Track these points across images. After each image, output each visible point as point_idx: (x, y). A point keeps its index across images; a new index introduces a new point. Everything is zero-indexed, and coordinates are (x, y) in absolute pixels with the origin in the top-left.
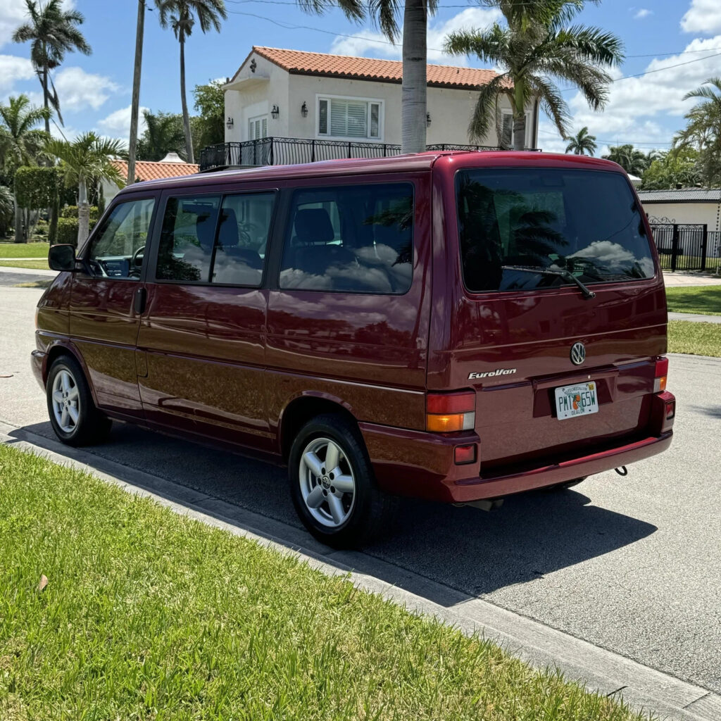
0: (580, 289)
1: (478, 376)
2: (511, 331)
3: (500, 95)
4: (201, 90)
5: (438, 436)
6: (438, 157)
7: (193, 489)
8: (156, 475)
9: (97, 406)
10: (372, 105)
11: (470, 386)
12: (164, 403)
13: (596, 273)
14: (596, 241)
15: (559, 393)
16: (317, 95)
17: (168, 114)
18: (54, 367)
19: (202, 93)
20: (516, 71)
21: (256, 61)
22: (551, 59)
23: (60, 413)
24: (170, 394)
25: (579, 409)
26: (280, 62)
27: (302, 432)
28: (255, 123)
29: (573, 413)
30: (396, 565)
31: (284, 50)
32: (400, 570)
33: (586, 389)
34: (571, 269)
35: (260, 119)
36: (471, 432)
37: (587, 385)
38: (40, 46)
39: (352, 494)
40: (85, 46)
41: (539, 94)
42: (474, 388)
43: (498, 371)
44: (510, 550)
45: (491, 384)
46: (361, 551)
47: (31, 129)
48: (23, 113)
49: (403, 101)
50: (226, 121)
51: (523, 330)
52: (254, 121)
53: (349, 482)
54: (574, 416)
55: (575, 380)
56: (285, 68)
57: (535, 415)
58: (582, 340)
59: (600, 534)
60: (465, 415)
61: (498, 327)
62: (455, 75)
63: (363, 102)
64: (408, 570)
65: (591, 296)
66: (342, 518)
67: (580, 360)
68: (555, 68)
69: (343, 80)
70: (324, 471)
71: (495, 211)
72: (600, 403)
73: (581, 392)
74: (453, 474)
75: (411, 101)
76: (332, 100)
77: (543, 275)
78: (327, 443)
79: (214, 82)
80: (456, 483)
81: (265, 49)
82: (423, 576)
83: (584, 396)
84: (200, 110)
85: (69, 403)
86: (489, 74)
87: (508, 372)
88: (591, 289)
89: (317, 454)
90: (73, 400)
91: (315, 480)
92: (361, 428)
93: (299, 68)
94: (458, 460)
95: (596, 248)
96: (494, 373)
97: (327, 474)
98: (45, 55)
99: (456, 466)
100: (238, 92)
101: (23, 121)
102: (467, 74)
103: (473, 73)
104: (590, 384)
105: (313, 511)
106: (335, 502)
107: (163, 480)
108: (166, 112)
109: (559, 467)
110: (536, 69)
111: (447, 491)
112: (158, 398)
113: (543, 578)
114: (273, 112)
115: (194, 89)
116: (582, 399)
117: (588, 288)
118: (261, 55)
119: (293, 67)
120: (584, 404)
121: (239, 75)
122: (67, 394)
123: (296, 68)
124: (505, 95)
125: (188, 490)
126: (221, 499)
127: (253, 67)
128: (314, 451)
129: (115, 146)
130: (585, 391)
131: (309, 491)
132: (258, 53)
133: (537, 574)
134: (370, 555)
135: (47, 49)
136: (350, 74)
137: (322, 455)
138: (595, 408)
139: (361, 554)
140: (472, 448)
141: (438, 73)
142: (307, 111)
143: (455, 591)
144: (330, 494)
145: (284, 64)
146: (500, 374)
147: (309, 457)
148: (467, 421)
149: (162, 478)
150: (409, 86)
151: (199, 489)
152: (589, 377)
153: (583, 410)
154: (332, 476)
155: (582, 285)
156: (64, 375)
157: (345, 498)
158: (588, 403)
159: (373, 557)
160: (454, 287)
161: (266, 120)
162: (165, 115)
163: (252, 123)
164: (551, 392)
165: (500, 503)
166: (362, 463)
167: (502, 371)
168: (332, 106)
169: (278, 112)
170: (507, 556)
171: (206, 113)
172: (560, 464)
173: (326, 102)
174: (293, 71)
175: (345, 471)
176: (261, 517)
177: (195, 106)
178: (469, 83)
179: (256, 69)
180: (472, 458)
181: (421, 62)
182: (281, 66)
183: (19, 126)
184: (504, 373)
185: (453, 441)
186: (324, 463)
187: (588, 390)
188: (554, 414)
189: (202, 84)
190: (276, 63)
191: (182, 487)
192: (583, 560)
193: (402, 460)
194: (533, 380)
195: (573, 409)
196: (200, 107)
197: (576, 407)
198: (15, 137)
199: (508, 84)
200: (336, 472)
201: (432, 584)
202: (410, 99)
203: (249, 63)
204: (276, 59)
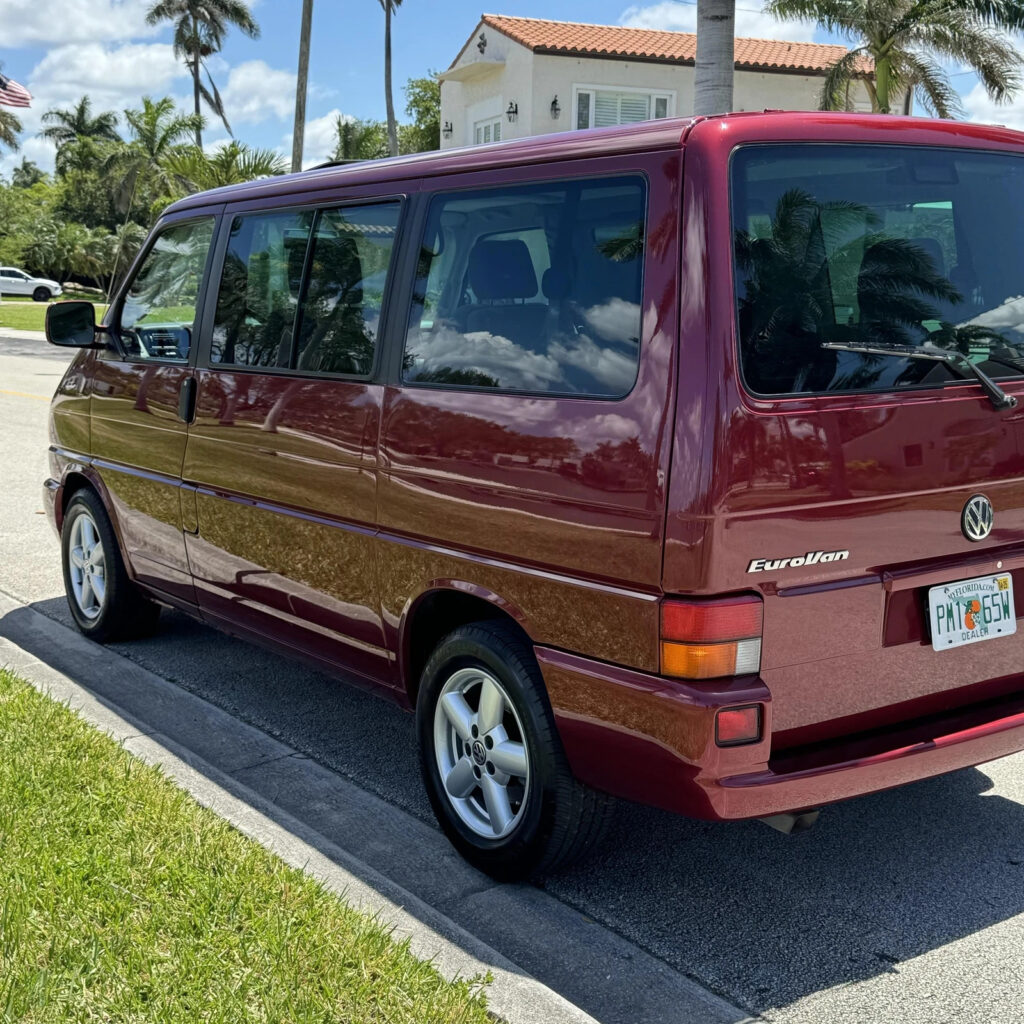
0: (984, 389)
1: (768, 567)
2: (848, 465)
3: (853, 82)
4: (418, 87)
5: (685, 688)
6: (699, 121)
7: (269, 733)
8: (216, 704)
9: (131, 577)
10: (657, 100)
11: (754, 586)
12: (246, 580)
13: (1010, 355)
14: (1015, 297)
15: (937, 598)
16: (575, 86)
17: (369, 122)
18: (71, 507)
19: (417, 90)
20: (879, 44)
21: (486, 37)
22: (931, 27)
23: (81, 584)
24: (259, 564)
25: (978, 627)
26: (521, 36)
27: (438, 654)
28: (483, 130)
29: (965, 636)
30: (605, 925)
31: (528, 19)
32: (612, 937)
33: (992, 588)
34: (963, 348)
35: (491, 124)
36: (753, 679)
37: (995, 580)
38: (188, 25)
39: (525, 779)
40: (251, 26)
41: (914, 80)
42: (757, 589)
43: (810, 556)
44: (834, 897)
45: (797, 581)
46: (541, 887)
47: (175, 143)
48: (164, 122)
49: (697, 83)
50: (442, 126)
51: (870, 463)
52: (482, 126)
53: (517, 756)
54: (968, 642)
55: (970, 570)
56: (527, 46)
57: (888, 642)
58: (987, 493)
59: (1012, 863)
60: (741, 646)
61: (825, 456)
62: (784, 54)
63: (643, 95)
64: (628, 939)
65: (1006, 403)
66: (508, 823)
67: (982, 532)
68: (939, 40)
69: (613, 62)
70: (475, 731)
71: (823, 241)
72: (1019, 615)
73: (981, 593)
74: (713, 765)
75: (709, 83)
76: (597, 92)
77: (912, 359)
78: (482, 678)
79: (436, 74)
80: (718, 783)
81: (500, 19)
82: (654, 955)
83: (988, 602)
84: (415, 115)
85: (92, 568)
86: (837, 51)
87: (831, 556)
88: (1007, 390)
89: (465, 696)
90: (98, 564)
91: (461, 747)
92: (538, 656)
93: (549, 45)
94: (725, 737)
95: (1014, 308)
96: (801, 561)
97: (481, 738)
98: (196, 38)
99: (719, 750)
100: (459, 83)
101: (163, 133)
102: (802, 52)
103: (812, 50)
104: (1001, 577)
105: (457, 803)
106: (496, 792)
107: (224, 714)
108: (366, 119)
109: (934, 747)
110: (908, 41)
111: (704, 799)
112: (236, 570)
113: (897, 972)
114: (509, 112)
115: (406, 84)
116: (985, 609)
117: (1000, 387)
118: (494, 27)
119: (540, 44)
120: (988, 619)
121: (462, 58)
122: (89, 553)
123: (544, 46)
124: (862, 82)
125: (262, 735)
126: (312, 758)
127: (482, 46)
128: (461, 690)
129: (269, 163)
130: (990, 593)
131: (453, 763)
132: (489, 24)
133: (885, 961)
134: (559, 898)
135: (199, 27)
136: (624, 52)
137: (473, 699)
138: (1009, 626)
139: (541, 893)
140: (754, 712)
141: (758, 51)
142: (559, 110)
143: (716, 999)
144: (486, 775)
145: (527, 40)
146: (815, 561)
147: (450, 700)
148: (746, 658)
149: (225, 709)
150: (705, 61)
151: (281, 735)
152: (999, 564)
153: (986, 630)
154: (489, 742)
155: (988, 381)
156: (85, 522)
157: (513, 785)
158: (995, 611)
159: (564, 902)
160: (721, 383)
161: (499, 124)
162: (365, 125)
163: (479, 130)
164: (922, 595)
165: (811, 818)
166: (541, 723)
167: (819, 555)
168: (597, 101)
169: (516, 112)
170: (825, 913)
171: (422, 119)
172: (935, 740)
173: (588, 96)
174: (540, 50)
175: (513, 736)
176: (375, 800)
177: (407, 110)
178: (806, 66)
179: (486, 49)
180: (753, 733)
181: (725, 21)
182: (522, 42)
183: (158, 140)
184: (823, 560)
185: (715, 698)
186: (476, 715)
187: (996, 590)
188: (927, 640)
189: (417, 77)
190: (515, 39)
191: (253, 729)
192: (980, 928)
193: (624, 723)
194: (883, 572)
195: (965, 629)
196: (413, 110)
197: (970, 625)
198: (152, 154)
199: (866, 64)
200: (498, 735)
201: (670, 978)
202: (707, 81)
203: (478, 40)
204: (516, 33)
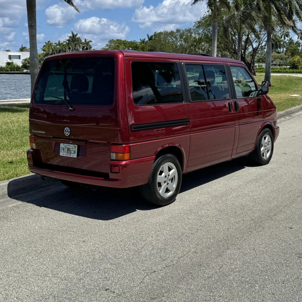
15: (62, 145)
25: (69, 154)
29: (66, 155)
33: (73, 147)
54: (66, 156)
72: (77, 154)
73: (71, 147)
83: (71, 149)
104: (75, 145)
116: (71, 151)
120: (71, 153)
130: (72, 148)
138: (75, 156)
146: (40, 132)
158: (73, 152)
164: (59, 144)
184: (42, 132)
187: (74, 148)
188: (59, 153)
195: (66, 153)
197: (68, 153)
